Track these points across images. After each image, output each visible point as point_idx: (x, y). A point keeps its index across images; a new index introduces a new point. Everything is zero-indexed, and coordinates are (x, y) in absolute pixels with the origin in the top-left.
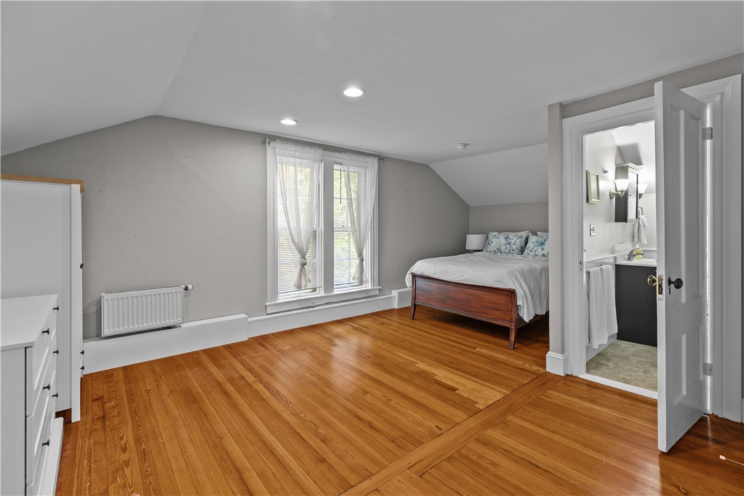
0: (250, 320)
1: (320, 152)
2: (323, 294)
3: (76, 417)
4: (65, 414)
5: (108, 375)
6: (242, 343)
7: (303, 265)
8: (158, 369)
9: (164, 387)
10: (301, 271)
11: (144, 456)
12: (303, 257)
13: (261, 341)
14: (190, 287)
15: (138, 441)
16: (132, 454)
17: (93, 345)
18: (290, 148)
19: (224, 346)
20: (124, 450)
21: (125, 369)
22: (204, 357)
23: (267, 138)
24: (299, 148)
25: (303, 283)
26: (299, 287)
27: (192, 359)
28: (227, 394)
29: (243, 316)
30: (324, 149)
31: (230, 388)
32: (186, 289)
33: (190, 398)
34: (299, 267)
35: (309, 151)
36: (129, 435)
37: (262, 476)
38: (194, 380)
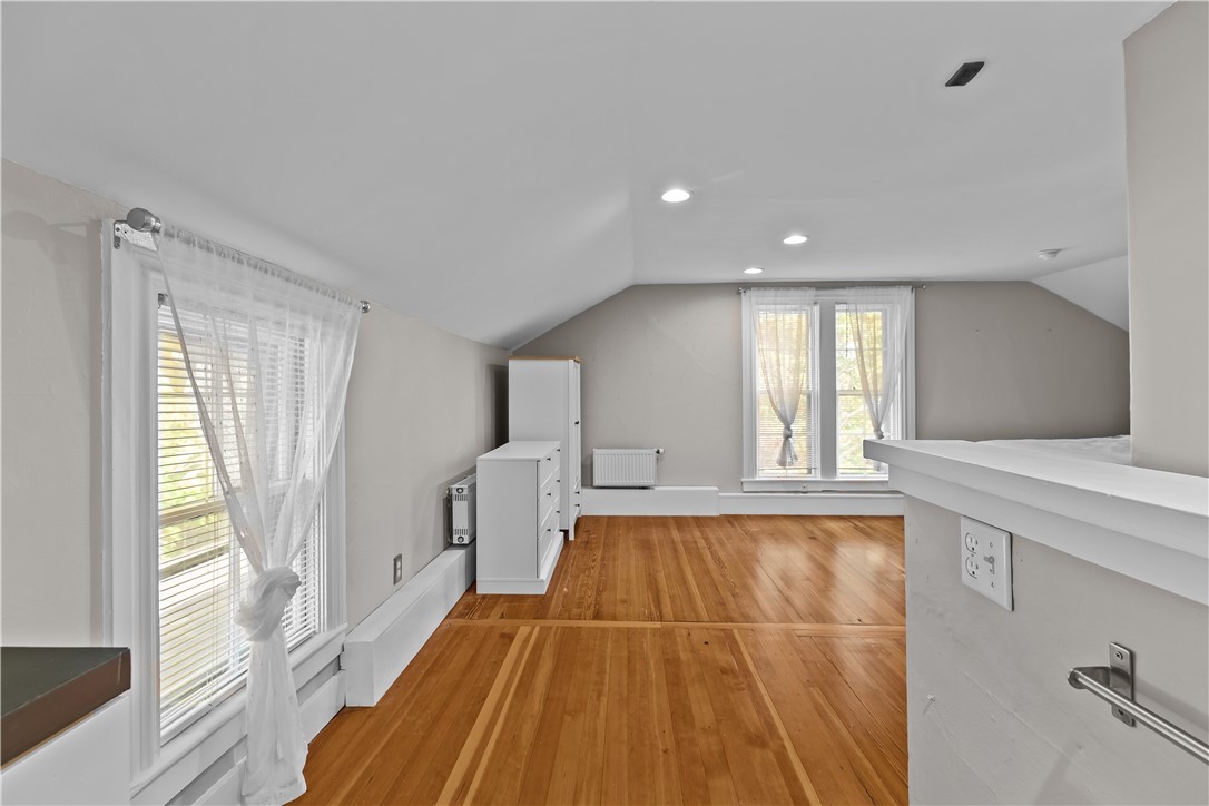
0: (721, 494)
1: (812, 293)
2: (819, 478)
3: (572, 537)
4: (566, 532)
5: (596, 519)
6: (712, 518)
7: (787, 437)
8: (632, 523)
9: (632, 535)
10: (784, 444)
11: (603, 566)
12: (788, 427)
13: (731, 519)
14: (661, 450)
15: (603, 559)
16: (598, 564)
17: (588, 492)
18: (770, 294)
19: (693, 517)
20: (594, 561)
21: (609, 517)
22: (672, 521)
23: (742, 287)
24: (781, 292)
25: (788, 459)
26: (782, 463)
27: (662, 522)
28: (675, 550)
29: (716, 488)
30: (817, 288)
31: (681, 547)
32: (658, 452)
33: (647, 546)
34: (782, 439)
35: (794, 294)
36: (599, 554)
37: (672, 598)
38: (656, 535)
